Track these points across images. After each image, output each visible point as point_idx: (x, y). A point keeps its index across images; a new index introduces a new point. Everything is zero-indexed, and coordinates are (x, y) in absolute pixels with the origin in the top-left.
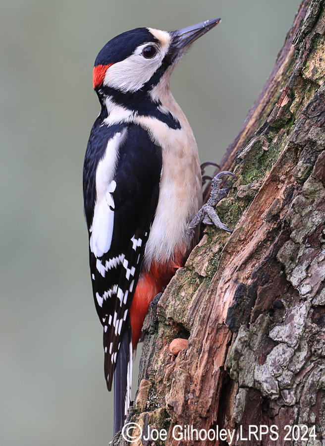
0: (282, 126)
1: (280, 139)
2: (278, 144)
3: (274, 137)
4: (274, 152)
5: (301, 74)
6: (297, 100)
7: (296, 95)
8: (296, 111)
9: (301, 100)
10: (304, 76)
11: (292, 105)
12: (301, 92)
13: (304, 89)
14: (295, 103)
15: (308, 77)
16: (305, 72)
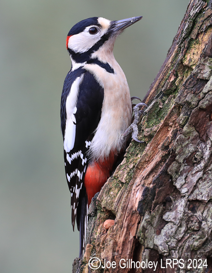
0: (171, 93)
1: (169, 101)
2: (168, 104)
3: (166, 100)
4: (166, 108)
5: (182, 63)
6: (180, 78)
7: (179, 75)
8: (179, 84)
9: (182, 78)
10: (183, 64)
11: (177, 81)
12: (182, 73)
13: (184, 71)
14: (179, 79)
15: (186, 64)
16: (185, 61)
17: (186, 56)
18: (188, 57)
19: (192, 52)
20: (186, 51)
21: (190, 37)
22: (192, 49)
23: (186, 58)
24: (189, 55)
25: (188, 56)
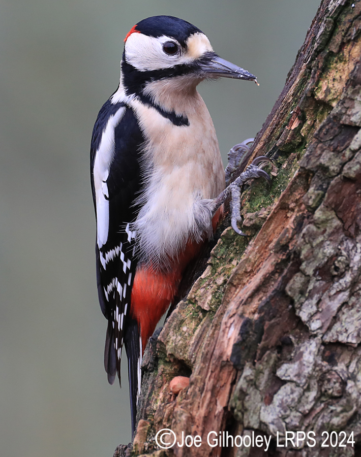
0: (293, 150)
1: (290, 165)
2: (287, 169)
3: (284, 162)
4: (284, 178)
5: (313, 95)
6: (308, 122)
7: (307, 117)
8: (308, 134)
9: (313, 122)
10: (316, 97)
11: (304, 128)
12: (313, 114)
13: (316, 111)
14: (306, 126)
15: (321, 97)
16: (318, 92)
17: (320, 84)
18: (324, 85)
19: (331, 77)
20: (321, 74)
21: (329, 50)
22: (330, 70)
23: (320, 88)
24: (326, 81)
25: (324, 83)
